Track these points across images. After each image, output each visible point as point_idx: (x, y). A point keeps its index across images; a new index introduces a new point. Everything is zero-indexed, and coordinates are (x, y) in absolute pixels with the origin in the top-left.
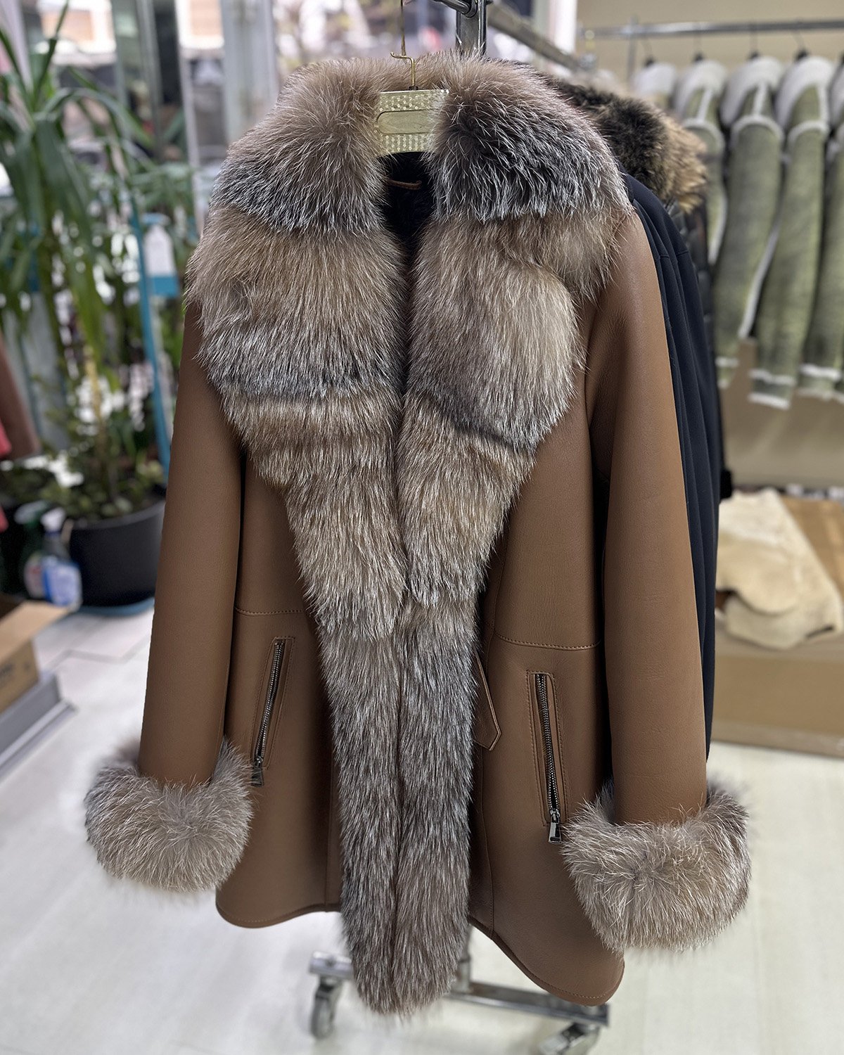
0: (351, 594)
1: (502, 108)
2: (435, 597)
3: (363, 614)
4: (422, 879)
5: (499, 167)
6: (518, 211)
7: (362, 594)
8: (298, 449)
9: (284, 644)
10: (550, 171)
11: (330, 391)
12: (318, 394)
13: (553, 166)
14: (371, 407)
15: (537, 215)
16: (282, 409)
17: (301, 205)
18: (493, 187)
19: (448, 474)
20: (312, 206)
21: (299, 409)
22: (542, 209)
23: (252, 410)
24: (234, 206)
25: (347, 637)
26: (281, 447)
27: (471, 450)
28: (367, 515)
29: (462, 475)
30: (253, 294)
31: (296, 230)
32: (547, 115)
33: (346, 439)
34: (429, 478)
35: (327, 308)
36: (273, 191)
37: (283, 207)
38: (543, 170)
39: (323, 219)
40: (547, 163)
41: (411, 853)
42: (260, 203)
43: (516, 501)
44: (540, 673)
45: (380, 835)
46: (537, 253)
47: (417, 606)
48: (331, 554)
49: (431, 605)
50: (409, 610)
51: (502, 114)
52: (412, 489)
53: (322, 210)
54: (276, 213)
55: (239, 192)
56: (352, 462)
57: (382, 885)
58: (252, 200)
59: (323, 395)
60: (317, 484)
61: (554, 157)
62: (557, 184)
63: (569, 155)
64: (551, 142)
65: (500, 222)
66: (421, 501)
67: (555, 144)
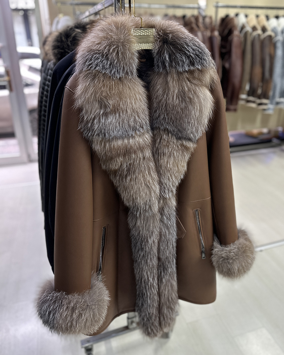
0: (146, 201)
2: (170, 194)
3: (150, 207)
4: (168, 286)
6: (192, 68)
7: (150, 201)
8: (124, 155)
9: (105, 228)
12: (132, 135)
15: (198, 69)
16: (120, 142)
17: (120, 69)
19: (175, 154)
21: (126, 141)
22: (200, 67)
23: (107, 145)
24: (97, 70)
25: (144, 216)
26: (118, 155)
28: (149, 173)
29: (179, 153)
31: (120, 78)
33: (141, 149)
34: (170, 156)
36: (111, 64)
37: (115, 70)
40: (198, 53)
41: (164, 281)
42: (106, 69)
44: (196, 209)
45: (153, 279)
47: (165, 199)
49: (169, 197)
50: (162, 202)
52: (164, 161)
53: (127, 72)
54: (112, 73)
55: (97, 65)
56: (143, 156)
57: (155, 295)
58: (103, 68)
60: (132, 166)
61: (199, 51)
62: (201, 59)
63: (202, 50)
64: (196, 46)
65: (187, 72)
66: (167, 165)
67: (198, 47)
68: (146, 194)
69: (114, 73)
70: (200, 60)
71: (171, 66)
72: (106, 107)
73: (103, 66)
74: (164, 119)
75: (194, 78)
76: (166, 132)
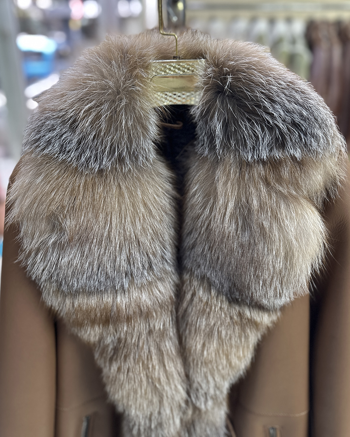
0: (151, 415)
1: (262, 79)
2: (210, 403)
3: (160, 424)
5: (263, 123)
6: (278, 154)
7: (159, 413)
8: (106, 323)
10: (299, 125)
11: (132, 282)
12: (122, 286)
13: (302, 122)
14: (161, 288)
15: (293, 158)
16: (93, 301)
17: (103, 152)
18: (257, 137)
19: (224, 333)
20: (112, 152)
21: (108, 299)
22: (298, 154)
23: (67, 301)
26: (93, 322)
27: (241, 315)
28: (162, 363)
29: (234, 331)
30: (69, 224)
31: (101, 171)
32: (290, 82)
33: (145, 315)
34: (210, 335)
35: (129, 227)
36: (79, 142)
37: (88, 153)
38: (294, 124)
39: (121, 160)
40: (297, 119)
42: (69, 152)
43: (264, 337)
46: (297, 187)
47: (196, 409)
48: (135, 392)
49: (207, 410)
50: (190, 412)
51: (262, 83)
53: (120, 155)
54: (83, 159)
55: (49, 143)
56: (149, 328)
58: (62, 149)
59: (126, 286)
60: (122, 345)
61: (302, 115)
62: (305, 135)
63: (312, 113)
64: (297, 103)
65: (264, 163)
66: (203, 351)
67: (301, 105)
68: (151, 402)
69: (88, 160)
70: (302, 136)
71: (226, 146)
72: (62, 230)
73: (62, 146)
74: (203, 255)
75: (279, 180)
76: (206, 284)
